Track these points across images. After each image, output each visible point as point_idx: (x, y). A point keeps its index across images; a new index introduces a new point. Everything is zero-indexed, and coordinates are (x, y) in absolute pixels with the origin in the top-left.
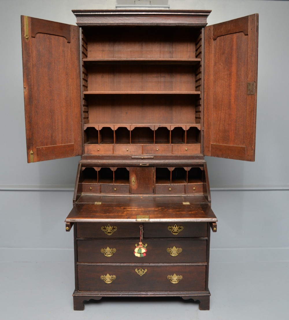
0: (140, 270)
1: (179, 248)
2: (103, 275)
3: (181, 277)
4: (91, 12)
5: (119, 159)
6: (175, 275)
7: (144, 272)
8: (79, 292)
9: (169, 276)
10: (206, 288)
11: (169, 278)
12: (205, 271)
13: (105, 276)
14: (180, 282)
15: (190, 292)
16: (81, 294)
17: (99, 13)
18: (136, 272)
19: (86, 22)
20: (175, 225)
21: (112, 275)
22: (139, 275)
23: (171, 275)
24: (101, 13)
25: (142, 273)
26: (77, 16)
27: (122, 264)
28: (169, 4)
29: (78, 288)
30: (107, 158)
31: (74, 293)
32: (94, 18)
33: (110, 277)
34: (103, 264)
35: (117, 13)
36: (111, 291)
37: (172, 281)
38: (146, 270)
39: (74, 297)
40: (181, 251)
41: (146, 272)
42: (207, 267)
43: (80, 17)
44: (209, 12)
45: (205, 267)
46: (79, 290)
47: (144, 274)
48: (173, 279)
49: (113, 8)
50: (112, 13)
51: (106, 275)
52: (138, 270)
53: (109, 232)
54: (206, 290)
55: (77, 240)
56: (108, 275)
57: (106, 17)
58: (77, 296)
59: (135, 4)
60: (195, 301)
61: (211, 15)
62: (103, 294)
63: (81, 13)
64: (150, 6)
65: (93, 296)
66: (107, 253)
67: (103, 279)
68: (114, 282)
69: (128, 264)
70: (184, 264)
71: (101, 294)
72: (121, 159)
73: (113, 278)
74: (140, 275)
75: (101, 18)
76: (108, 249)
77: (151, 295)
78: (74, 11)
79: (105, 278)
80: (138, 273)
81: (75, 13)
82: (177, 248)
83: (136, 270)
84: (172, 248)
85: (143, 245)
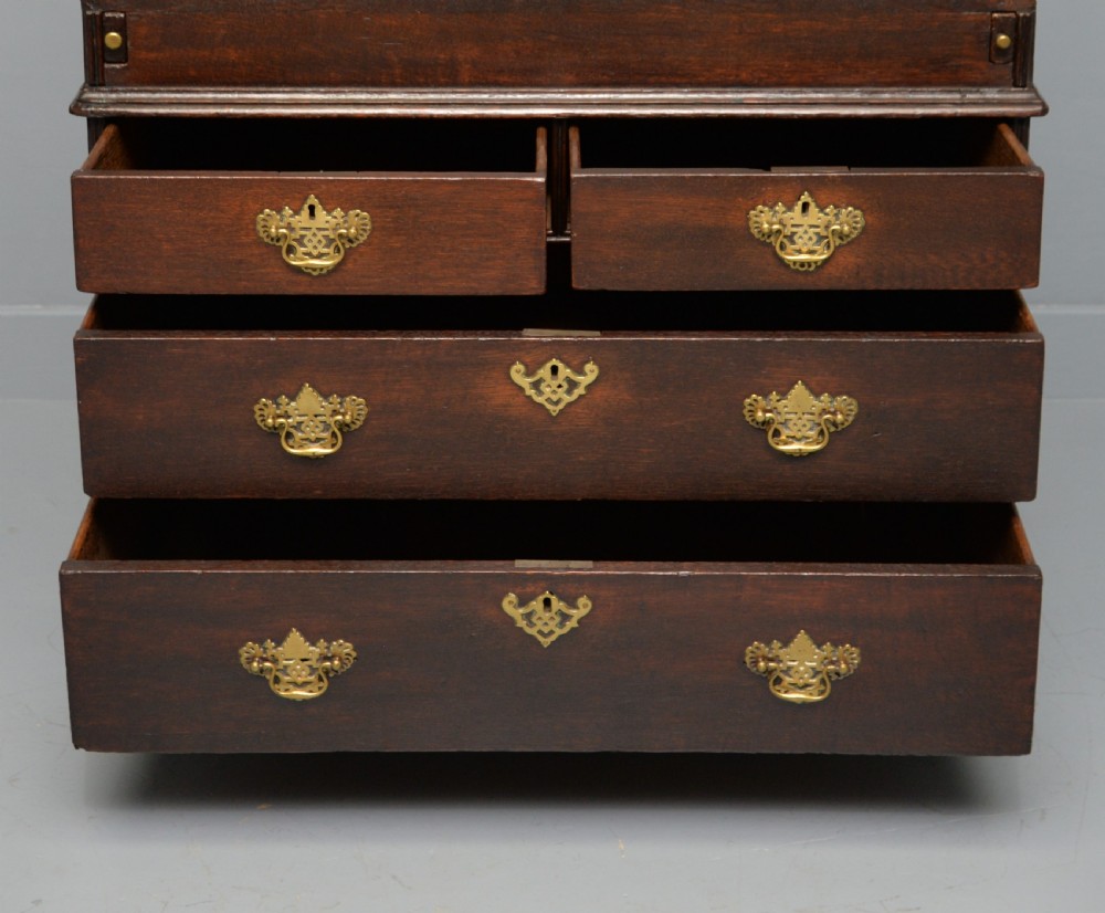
0: (537, 605)
1: (835, 394)
2: (261, 642)
3: (849, 656)
6: (802, 638)
7: (565, 617)
9: (756, 649)
11: (756, 663)
13: (270, 644)
14: (841, 689)
18: (511, 621)
21: (329, 641)
22: (532, 637)
23: (776, 644)
25: (552, 625)
33: (315, 651)
37: (778, 682)
38: (583, 606)
40: (851, 419)
41: (579, 622)
47: (565, 630)
48: (787, 671)
51: (280, 638)
52: (524, 602)
53: (309, 249)
56: (295, 637)
66: (298, 429)
67: (262, 670)
68: (339, 686)
73: (330, 659)
74: (540, 638)
76: (307, 399)
79: (275, 661)
80: (521, 623)
82: (817, 395)
83: (509, 604)
84: (783, 394)
85: (564, 371)
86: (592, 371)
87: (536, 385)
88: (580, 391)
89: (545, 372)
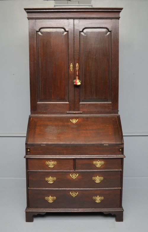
1: (101, 177)
2: (47, 197)
3: (102, 198)
4: (37, 10)
5: (58, 114)
6: (98, 196)
7: (76, 194)
8: (30, 209)
9: (94, 197)
10: (120, 206)
11: (94, 199)
12: (119, 193)
14: (102, 201)
15: (109, 209)
16: (31, 210)
17: (43, 11)
18: (71, 195)
19: (34, 17)
20: (98, 160)
23: (96, 197)
24: (45, 11)
26: (28, 12)
27: (60, 189)
28: (92, 3)
29: (29, 206)
30: (49, 113)
31: (26, 210)
32: (40, 14)
33: (52, 198)
34: (47, 189)
35: (56, 10)
36: (53, 208)
37: (96, 200)
38: (77, 193)
39: (26, 212)
40: (103, 179)
42: (121, 191)
43: (30, 13)
44: (121, 9)
45: (119, 191)
46: (30, 208)
47: (76, 196)
48: (97, 199)
49: (52, 7)
50: (52, 10)
51: (49, 197)
52: (72, 193)
54: (120, 207)
55: (28, 172)
56: (50, 196)
57: (48, 13)
58: (29, 212)
59: (68, 4)
60: (113, 215)
61: (122, 11)
62: (47, 211)
63: (30, 11)
64: (79, 5)
65: (40, 212)
66: (49, 180)
67: (47, 200)
68: (54, 201)
69: (65, 189)
70: (105, 189)
71: (45, 211)
72: (59, 114)
73: (54, 199)
75: (45, 14)
76: (50, 178)
77: (81, 210)
78: (25, 9)
80: (72, 195)
81: (27, 11)
82: (99, 177)
83: (70, 193)
84: (96, 177)
85: (75, 175)
86: (78, 175)
87: (72, 176)
88: (77, 177)
89: (73, 175)
